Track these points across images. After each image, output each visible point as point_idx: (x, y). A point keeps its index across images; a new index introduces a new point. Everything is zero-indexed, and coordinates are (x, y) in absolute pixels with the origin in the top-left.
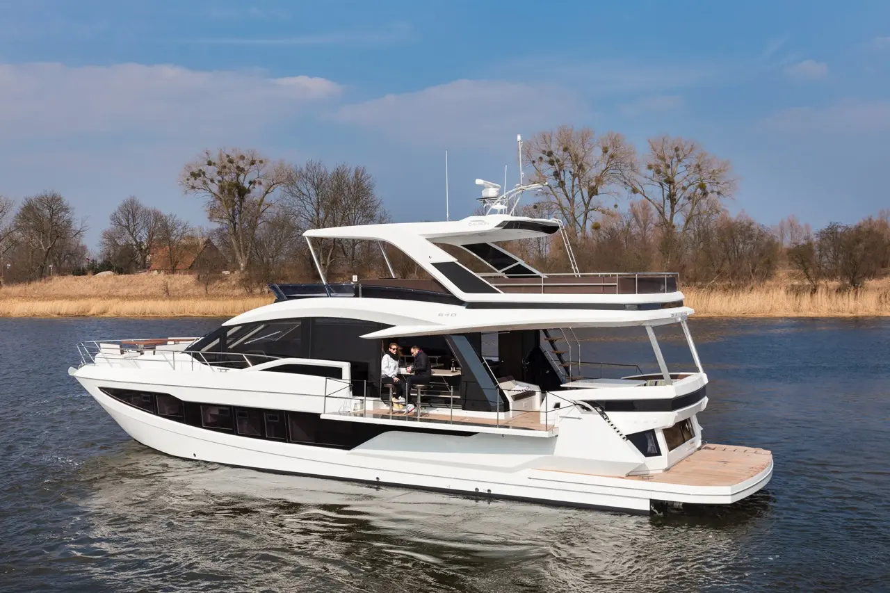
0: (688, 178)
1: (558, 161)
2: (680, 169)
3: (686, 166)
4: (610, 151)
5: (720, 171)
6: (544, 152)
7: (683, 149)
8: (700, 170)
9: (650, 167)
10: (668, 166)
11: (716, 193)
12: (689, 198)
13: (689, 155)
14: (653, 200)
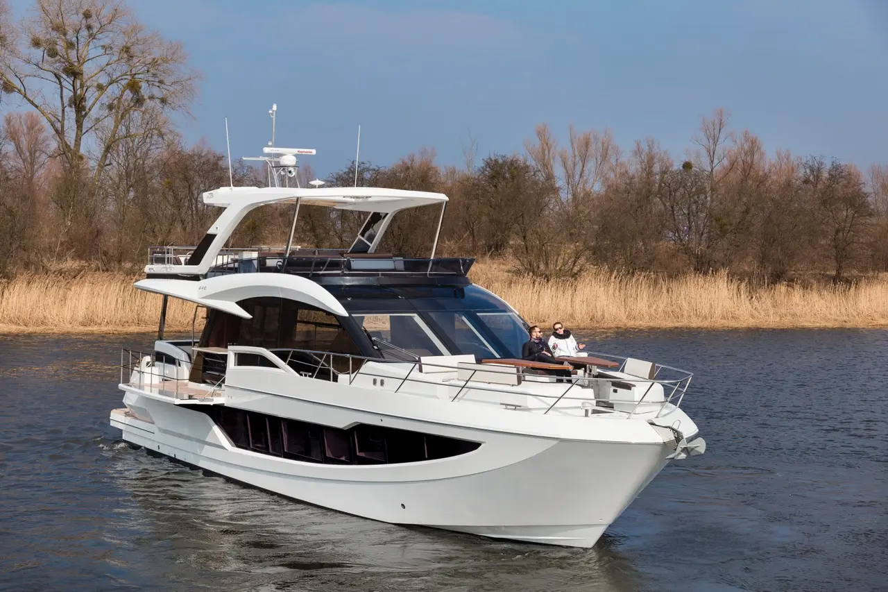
0: (109, 69)
2: (93, 50)
3: (103, 47)
5: (166, 61)
7: (98, 15)
8: (130, 57)
9: (36, 43)
10: (70, 45)
11: (158, 101)
12: (110, 107)
13: (110, 27)
14: (43, 107)
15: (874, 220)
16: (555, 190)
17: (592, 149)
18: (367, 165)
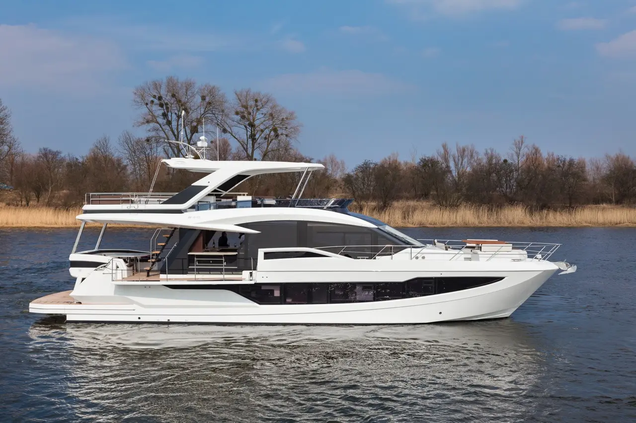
0: (264, 123)
1: (167, 104)
2: (259, 116)
3: (262, 114)
4: (207, 99)
6: (154, 97)
7: (261, 101)
8: (273, 118)
9: (237, 113)
10: (250, 114)
11: (284, 135)
12: (265, 138)
13: (266, 106)
14: (239, 139)
15: (586, 183)
16: (450, 172)
17: (466, 153)
18: (371, 162)
